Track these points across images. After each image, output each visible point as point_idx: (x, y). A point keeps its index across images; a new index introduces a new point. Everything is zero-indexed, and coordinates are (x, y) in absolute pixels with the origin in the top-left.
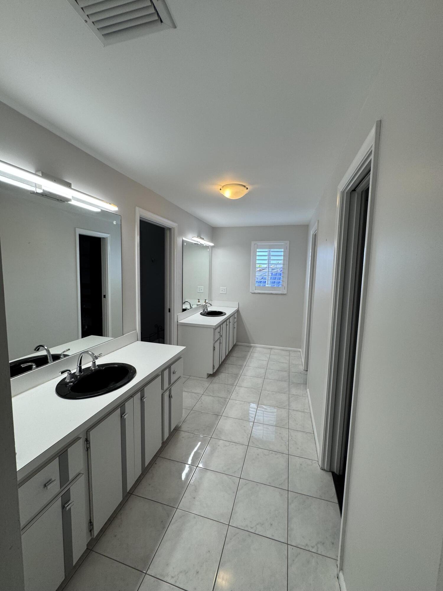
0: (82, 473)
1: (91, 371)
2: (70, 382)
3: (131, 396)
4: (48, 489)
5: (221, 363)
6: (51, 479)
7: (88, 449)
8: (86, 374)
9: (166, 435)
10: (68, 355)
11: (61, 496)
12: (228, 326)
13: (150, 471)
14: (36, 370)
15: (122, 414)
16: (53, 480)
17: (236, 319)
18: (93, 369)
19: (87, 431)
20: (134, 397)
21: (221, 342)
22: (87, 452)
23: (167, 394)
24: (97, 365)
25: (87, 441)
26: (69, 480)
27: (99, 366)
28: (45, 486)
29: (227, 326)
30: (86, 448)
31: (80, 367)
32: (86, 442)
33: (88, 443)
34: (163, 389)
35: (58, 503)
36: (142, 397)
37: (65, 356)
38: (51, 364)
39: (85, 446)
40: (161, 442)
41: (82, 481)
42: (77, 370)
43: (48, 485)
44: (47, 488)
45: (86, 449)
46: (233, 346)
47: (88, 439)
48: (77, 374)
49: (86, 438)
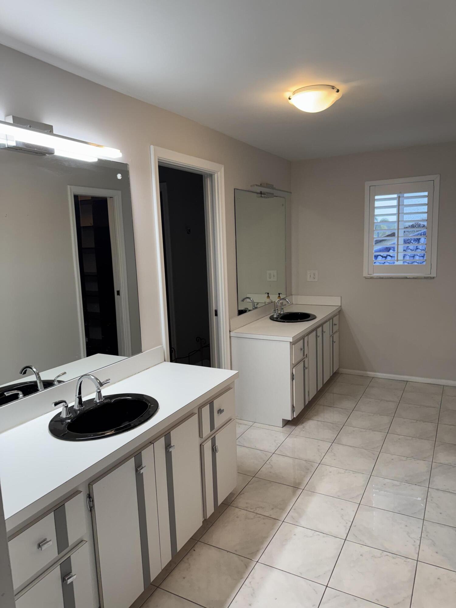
0: (85, 541)
1: (95, 405)
2: (66, 419)
3: (150, 442)
4: (43, 550)
5: (307, 402)
6: (46, 539)
7: (91, 509)
8: (88, 408)
9: (210, 510)
10: (63, 382)
11: (60, 564)
12: (320, 339)
13: (185, 559)
14: (23, 401)
15: (138, 466)
16: (48, 540)
17: (338, 325)
18: (98, 401)
19: (89, 484)
20: (154, 444)
21: (306, 366)
22: (90, 513)
23: (208, 446)
24: (103, 396)
25: (90, 497)
26: (68, 546)
27: (107, 397)
28: (39, 546)
29: (318, 338)
30: (88, 507)
31: (80, 398)
32: (88, 499)
33: (91, 500)
34: (200, 437)
35: (57, 572)
36: (168, 446)
37: (60, 382)
38: (42, 392)
39: (88, 504)
40: (201, 520)
41: (85, 550)
42: (75, 403)
43: (43, 545)
44: (41, 549)
45: (89, 509)
46: (332, 374)
47: (91, 496)
48: (76, 407)
49: (88, 493)
